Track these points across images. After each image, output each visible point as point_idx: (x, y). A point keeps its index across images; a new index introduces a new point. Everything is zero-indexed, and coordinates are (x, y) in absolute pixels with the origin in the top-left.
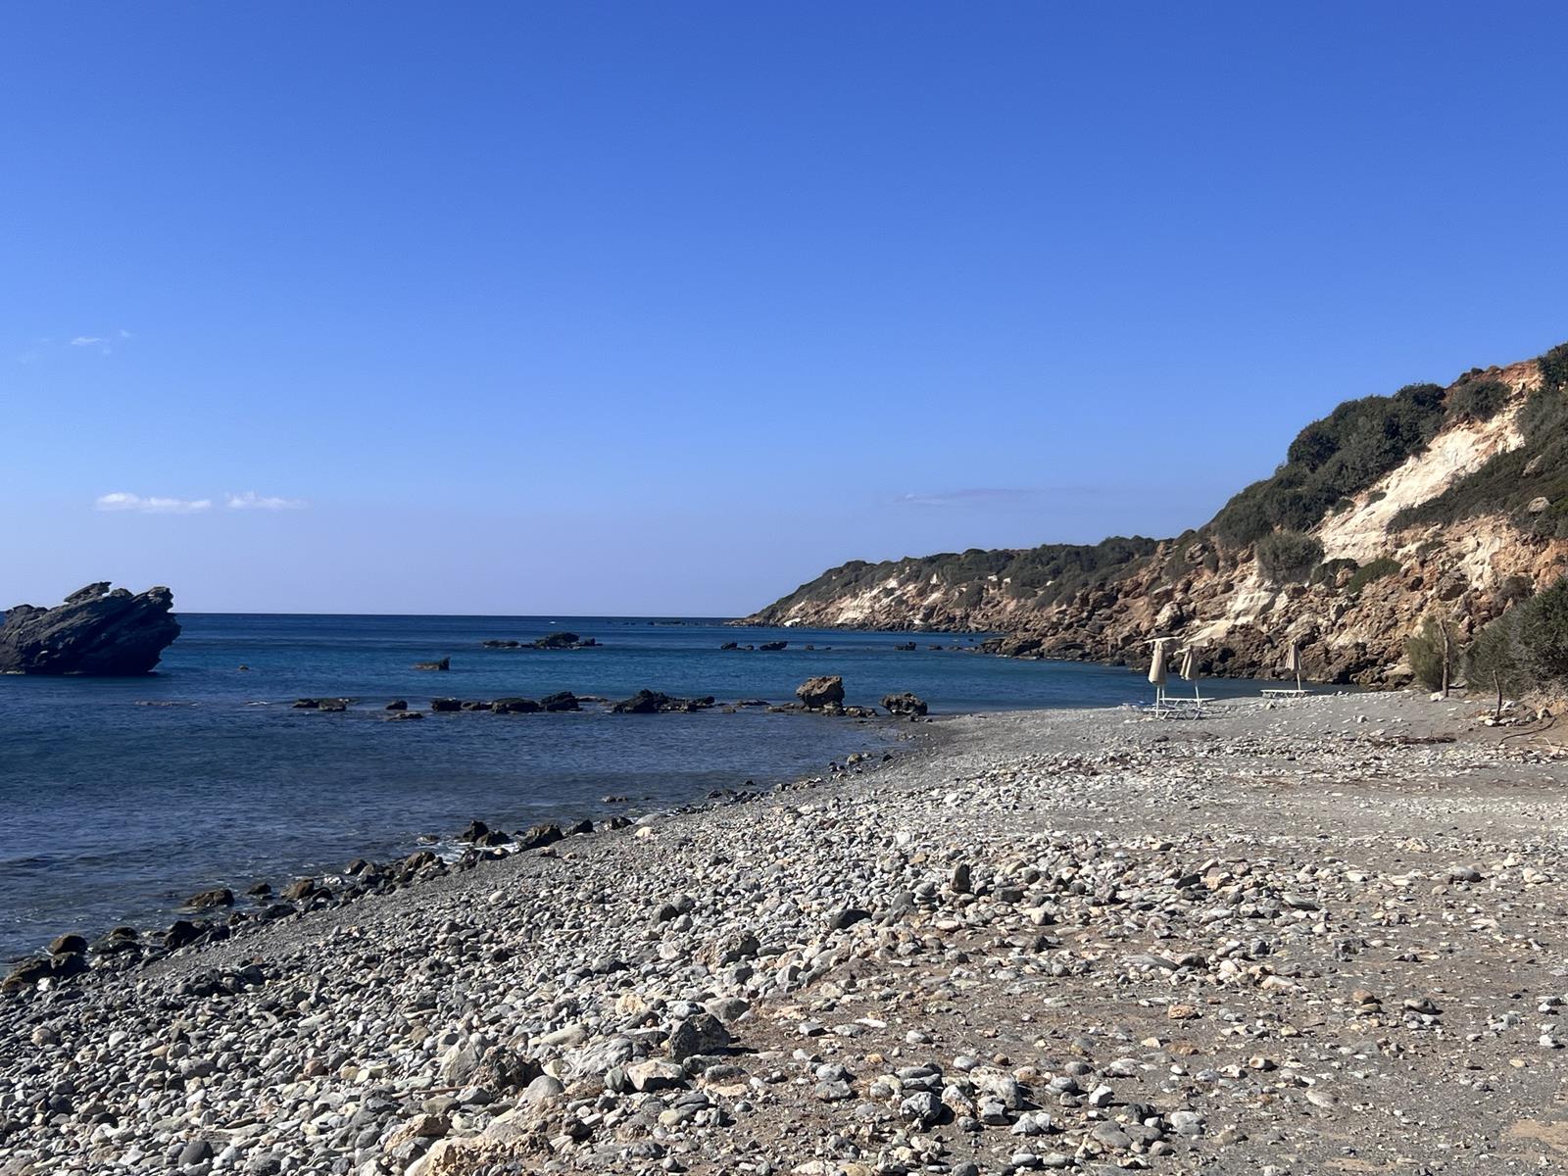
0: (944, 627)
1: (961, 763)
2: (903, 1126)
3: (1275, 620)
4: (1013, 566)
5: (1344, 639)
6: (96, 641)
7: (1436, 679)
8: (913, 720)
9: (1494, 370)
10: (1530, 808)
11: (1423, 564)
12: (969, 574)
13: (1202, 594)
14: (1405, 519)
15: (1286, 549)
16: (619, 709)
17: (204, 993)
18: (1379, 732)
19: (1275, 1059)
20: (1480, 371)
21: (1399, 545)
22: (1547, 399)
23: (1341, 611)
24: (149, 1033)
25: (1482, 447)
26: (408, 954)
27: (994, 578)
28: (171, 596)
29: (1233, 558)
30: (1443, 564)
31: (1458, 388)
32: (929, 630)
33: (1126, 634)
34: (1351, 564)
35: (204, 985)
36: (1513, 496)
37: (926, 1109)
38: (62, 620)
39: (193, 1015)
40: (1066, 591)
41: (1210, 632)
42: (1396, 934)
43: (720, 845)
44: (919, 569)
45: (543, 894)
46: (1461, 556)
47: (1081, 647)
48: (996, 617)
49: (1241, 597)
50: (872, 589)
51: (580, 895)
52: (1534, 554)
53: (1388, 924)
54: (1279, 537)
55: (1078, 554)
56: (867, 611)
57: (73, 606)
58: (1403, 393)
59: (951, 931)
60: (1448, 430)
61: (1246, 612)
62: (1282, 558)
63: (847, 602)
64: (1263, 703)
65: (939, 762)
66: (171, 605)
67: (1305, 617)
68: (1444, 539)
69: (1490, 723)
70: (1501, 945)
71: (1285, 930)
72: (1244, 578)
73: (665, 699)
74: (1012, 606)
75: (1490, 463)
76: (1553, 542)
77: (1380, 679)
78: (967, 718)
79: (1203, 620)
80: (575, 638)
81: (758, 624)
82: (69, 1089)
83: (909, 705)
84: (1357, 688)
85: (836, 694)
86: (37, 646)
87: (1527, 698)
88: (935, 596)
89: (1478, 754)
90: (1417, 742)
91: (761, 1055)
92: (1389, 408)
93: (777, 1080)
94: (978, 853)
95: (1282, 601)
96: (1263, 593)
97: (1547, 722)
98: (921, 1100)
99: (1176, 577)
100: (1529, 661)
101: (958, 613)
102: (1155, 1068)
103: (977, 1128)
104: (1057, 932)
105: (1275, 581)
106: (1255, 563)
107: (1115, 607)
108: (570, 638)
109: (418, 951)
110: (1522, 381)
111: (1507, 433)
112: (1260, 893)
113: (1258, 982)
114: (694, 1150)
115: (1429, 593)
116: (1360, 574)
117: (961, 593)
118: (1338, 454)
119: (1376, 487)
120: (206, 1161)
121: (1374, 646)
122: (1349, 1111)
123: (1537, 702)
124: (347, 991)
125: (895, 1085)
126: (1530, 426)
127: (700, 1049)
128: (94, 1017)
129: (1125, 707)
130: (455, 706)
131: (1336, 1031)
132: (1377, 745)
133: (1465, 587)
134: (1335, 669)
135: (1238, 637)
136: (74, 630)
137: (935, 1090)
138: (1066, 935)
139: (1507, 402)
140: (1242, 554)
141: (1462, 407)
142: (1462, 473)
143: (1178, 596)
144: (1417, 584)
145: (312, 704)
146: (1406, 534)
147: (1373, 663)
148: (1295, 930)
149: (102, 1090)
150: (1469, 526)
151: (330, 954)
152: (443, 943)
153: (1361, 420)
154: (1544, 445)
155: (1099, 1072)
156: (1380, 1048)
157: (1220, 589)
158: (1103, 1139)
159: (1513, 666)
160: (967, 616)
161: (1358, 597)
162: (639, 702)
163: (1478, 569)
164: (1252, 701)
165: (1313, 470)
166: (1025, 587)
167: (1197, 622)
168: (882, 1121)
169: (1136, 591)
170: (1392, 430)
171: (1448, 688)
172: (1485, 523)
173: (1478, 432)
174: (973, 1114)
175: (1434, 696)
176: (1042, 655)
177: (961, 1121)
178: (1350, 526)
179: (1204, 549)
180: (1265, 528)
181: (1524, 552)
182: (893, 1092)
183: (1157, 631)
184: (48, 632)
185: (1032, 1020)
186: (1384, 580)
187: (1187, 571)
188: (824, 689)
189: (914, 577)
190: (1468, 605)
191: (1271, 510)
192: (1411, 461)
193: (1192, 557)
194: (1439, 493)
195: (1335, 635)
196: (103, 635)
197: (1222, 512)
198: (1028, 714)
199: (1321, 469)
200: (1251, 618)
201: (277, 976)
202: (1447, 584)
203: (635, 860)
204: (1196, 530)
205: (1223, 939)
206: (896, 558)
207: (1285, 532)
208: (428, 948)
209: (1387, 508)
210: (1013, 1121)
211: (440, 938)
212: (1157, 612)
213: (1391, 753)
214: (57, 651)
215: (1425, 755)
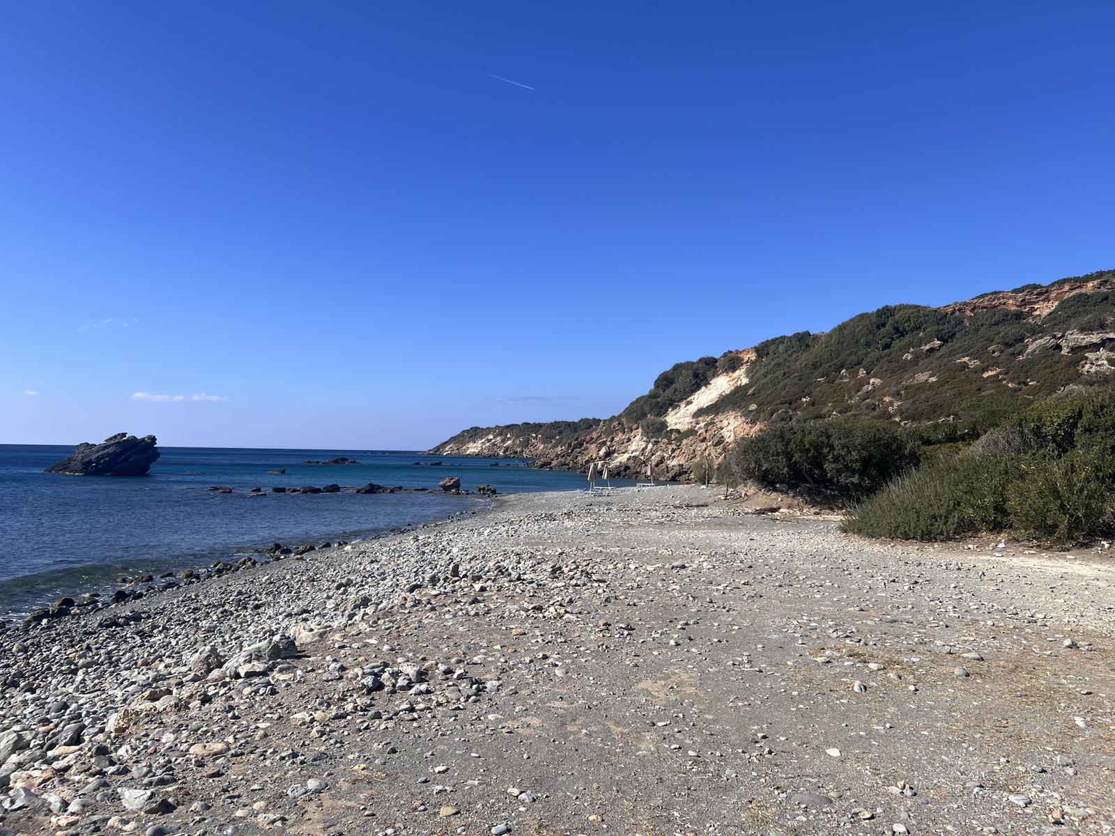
0: (512, 456)
1: (501, 516)
2: (358, 693)
3: (647, 454)
4: (542, 430)
5: (674, 463)
6: (119, 460)
7: (704, 479)
8: (489, 496)
9: (737, 352)
10: (727, 535)
11: (706, 431)
12: (524, 433)
13: (618, 442)
14: (700, 413)
15: (652, 425)
16: (358, 491)
17: (108, 626)
18: (678, 502)
19: (548, 654)
20: (732, 352)
21: (697, 423)
22: (758, 364)
23: (673, 451)
24: (73, 646)
25: (732, 383)
26: (214, 606)
27: (534, 435)
28: (156, 439)
29: (631, 428)
30: (715, 431)
31: (722, 359)
32: (506, 457)
33: (586, 459)
34: (678, 431)
35: (109, 622)
36: (743, 404)
37: (370, 684)
38: (104, 450)
39: (98, 637)
40: (564, 441)
41: (621, 459)
42: (633, 593)
43: (378, 554)
44: (502, 431)
45: (288, 577)
46: (722, 428)
47: (568, 465)
48: (534, 452)
49: (634, 444)
50: (482, 439)
51: (304, 578)
52: (751, 428)
53: (632, 589)
54: (650, 419)
55: (569, 425)
56: (480, 449)
57: (108, 443)
58: (700, 360)
59: (436, 596)
60: (718, 376)
61: (636, 451)
62: (651, 428)
63: (471, 445)
64: (636, 489)
65: (492, 515)
66: (156, 444)
67: (659, 453)
68: (715, 421)
69: (723, 498)
70: (675, 598)
71: (585, 592)
72: (635, 436)
73: (380, 487)
74: (542, 447)
75: (735, 390)
76: (758, 423)
77: (688, 479)
78: (512, 496)
79: (618, 454)
80: (347, 460)
81: (432, 454)
82: (21, 675)
83: (488, 490)
84: (679, 483)
85: (457, 485)
86: (90, 462)
87: (739, 488)
88: (509, 442)
89: (716, 511)
90: (692, 506)
91: (310, 659)
92: (695, 366)
93: (310, 671)
94: (483, 557)
95: (650, 446)
96: (643, 443)
97: (746, 498)
98: (369, 680)
99: (607, 436)
100: (739, 473)
101: (519, 450)
102: (494, 659)
103: (393, 692)
104: (485, 595)
105: (648, 438)
106: (640, 430)
107: (583, 448)
108: (345, 460)
109: (219, 605)
110: (748, 356)
111: (742, 377)
112: (582, 575)
113: (562, 616)
114: (250, 707)
115: (709, 444)
116: (682, 435)
117: (520, 441)
118: (674, 385)
119: (689, 399)
120: (63, 711)
121: (686, 465)
122: (571, 678)
123: (742, 490)
124: (178, 624)
125: (360, 673)
126: (750, 375)
127: (282, 656)
128: (48, 639)
129: (578, 491)
130: (283, 490)
131: (584, 639)
132: (675, 507)
133: (723, 441)
134: (670, 475)
135: (632, 461)
136: (108, 455)
137: (377, 675)
138: (488, 596)
139: (742, 365)
140: (635, 426)
141: (724, 367)
142: (724, 394)
143: (608, 443)
144: (704, 440)
145: (216, 489)
146: (700, 419)
147: (686, 472)
148: (589, 592)
149: (37, 675)
150: (725, 416)
151: (178, 607)
152: (233, 601)
153: (683, 371)
154: (756, 383)
155: (465, 662)
156: (599, 647)
157: (625, 441)
158: (449, 696)
159: (733, 475)
160: (523, 451)
161: (680, 445)
162: (367, 488)
163: (728, 434)
164: (632, 488)
165: (664, 392)
166: (547, 439)
167: (616, 455)
168: (348, 691)
169: (591, 441)
170: (696, 376)
171: (708, 483)
172: (732, 415)
173: (730, 377)
174: (394, 685)
175: (702, 487)
176: (551, 468)
177: (386, 689)
178: (678, 415)
179: (619, 424)
180: (644, 415)
181: (747, 427)
182: (358, 676)
183: (600, 458)
184: (96, 456)
185: (448, 638)
186: (691, 438)
187: (612, 433)
188: (451, 483)
189: (500, 434)
190: (724, 449)
191: (646, 408)
192: (703, 388)
193: (614, 427)
194: (714, 402)
195: (671, 460)
196: (122, 457)
197: (627, 408)
198: (537, 494)
199: (667, 391)
200: (637, 453)
201: (149, 617)
202: (716, 440)
203: (337, 561)
204: (616, 416)
205: (556, 597)
206: (492, 426)
207: (652, 417)
208: (225, 603)
209: (693, 408)
210: (411, 688)
211: (231, 598)
212: (600, 450)
213: (681, 511)
214: (100, 464)
215: (694, 512)
